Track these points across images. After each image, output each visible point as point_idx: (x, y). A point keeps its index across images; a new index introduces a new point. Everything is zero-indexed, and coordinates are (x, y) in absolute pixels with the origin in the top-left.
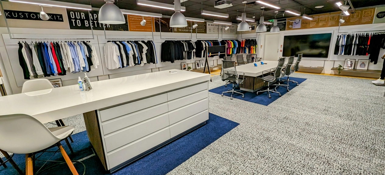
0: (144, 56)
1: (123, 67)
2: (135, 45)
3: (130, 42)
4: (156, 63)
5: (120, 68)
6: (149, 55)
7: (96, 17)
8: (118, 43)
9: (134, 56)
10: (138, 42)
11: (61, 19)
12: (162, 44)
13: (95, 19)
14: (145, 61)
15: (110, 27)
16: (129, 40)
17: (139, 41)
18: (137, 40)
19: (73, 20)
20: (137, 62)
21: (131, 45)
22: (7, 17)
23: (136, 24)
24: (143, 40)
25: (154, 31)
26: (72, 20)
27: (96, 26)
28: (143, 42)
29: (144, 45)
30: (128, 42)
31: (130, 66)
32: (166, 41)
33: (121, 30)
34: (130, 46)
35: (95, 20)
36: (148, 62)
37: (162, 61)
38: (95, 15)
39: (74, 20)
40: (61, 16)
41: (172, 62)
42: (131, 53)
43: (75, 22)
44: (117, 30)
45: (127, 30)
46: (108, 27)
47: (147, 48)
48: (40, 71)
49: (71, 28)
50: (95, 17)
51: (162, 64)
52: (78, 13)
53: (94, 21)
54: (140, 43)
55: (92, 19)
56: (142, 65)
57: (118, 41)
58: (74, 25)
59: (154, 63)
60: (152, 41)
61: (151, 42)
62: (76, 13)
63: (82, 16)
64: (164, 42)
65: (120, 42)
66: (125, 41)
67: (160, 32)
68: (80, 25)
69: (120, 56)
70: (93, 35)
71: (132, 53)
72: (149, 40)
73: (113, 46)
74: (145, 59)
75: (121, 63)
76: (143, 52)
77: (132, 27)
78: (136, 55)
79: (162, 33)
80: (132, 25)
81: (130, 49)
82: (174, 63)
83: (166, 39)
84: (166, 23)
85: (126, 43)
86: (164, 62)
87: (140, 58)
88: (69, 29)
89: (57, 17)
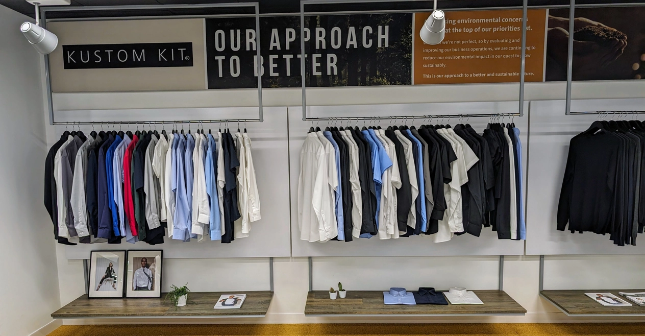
0: (454, 199)
1: (348, 237)
2: (414, 144)
3: (398, 132)
4: (514, 235)
5: (336, 239)
6: (478, 194)
7: (293, 39)
8: (347, 135)
9: (403, 194)
10: (440, 131)
11: (187, 58)
12: (573, 140)
13: (288, 48)
14: (454, 220)
15: (335, 73)
16: (399, 123)
17: (442, 127)
18: (434, 122)
19: (220, 59)
20: (413, 224)
21: (393, 145)
23: (451, 54)
24: (464, 121)
25: (536, 79)
26: (217, 58)
27: (288, 74)
28: (464, 131)
29: (460, 146)
30: (390, 133)
31: (383, 236)
32: (595, 126)
33: (378, 84)
34: (389, 149)
35: (288, 52)
36: (471, 227)
37: (561, 228)
38: (291, 33)
39: (224, 58)
40: (188, 47)
42: (390, 179)
43: (226, 63)
44: (364, 84)
45: (406, 81)
46: (329, 73)
47: (477, 159)
49: (211, 87)
50: (288, 40)
51: (563, 239)
52: (238, 31)
53: (284, 56)
54: (447, 134)
55: (279, 48)
56: (442, 236)
57: (350, 128)
58: (221, 75)
59: (504, 234)
60: (511, 127)
61: (506, 130)
62: (232, 31)
63: (248, 40)
64: (585, 128)
65: (358, 134)
67: (564, 78)
68: (238, 74)
69: (339, 192)
70: (261, 106)
71: (393, 183)
72: (495, 121)
73: (320, 147)
74: (458, 214)
75: (341, 218)
76: (450, 180)
77: (429, 66)
78: (413, 190)
79: (579, 87)
80: (429, 58)
81: (386, 164)
82: (633, 243)
83: (598, 113)
84: (615, 33)
85: (378, 134)
86: (573, 232)
87: (428, 204)
88: (205, 90)
89: (177, 53)
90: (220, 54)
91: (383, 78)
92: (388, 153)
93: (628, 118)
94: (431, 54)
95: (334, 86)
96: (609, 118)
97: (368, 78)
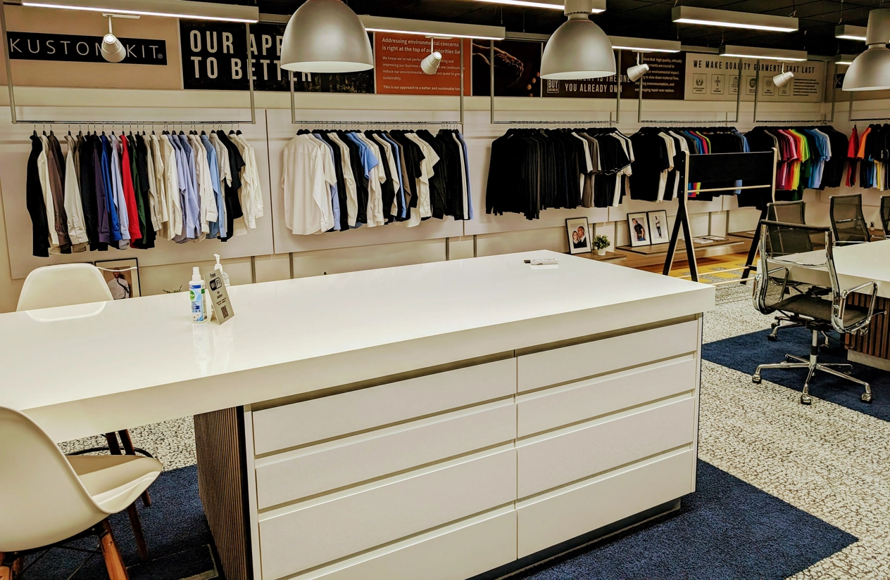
0: (423, 190)
1: (344, 225)
2: (392, 145)
3: (375, 135)
4: (466, 217)
5: (332, 230)
6: (441, 186)
7: (270, 45)
8: (334, 136)
9: (387, 187)
10: (407, 135)
11: (160, 56)
12: (494, 143)
13: (264, 53)
14: (425, 208)
15: (310, 80)
16: (374, 128)
17: (407, 132)
18: (401, 128)
19: (196, 59)
20: (394, 212)
21: (377, 147)
22: (14, 55)
23: (405, 69)
24: (423, 128)
25: (467, 94)
26: (192, 58)
27: (266, 78)
28: (424, 134)
29: (426, 148)
30: (369, 134)
31: (370, 223)
32: (510, 131)
33: (347, 91)
34: (374, 150)
35: (265, 58)
36: (438, 213)
37: (488, 212)
38: (267, 40)
39: (200, 58)
40: (161, 45)
41: (532, 214)
42: (376, 176)
43: (203, 65)
44: (335, 90)
45: (370, 90)
46: (304, 79)
47: (439, 159)
48: (78, 233)
49: (187, 86)
50: (265, 46)
51: (489, 221)
52: (215, 33)
53: (262, 61)
54: (412, 137)
55: (256, 53)
56: (414, 222)
57: (335, 131)
58: (197, 76)
59: (459, 216)
60: (457, 132)
61: (454, 135)
62: (208, 33)
63: (225, 43)
64: (503, 134)
65: (342, 135)
66: (359, 131)
67: (489, 94)
68: (215, 76)
69: (335, 187)
70: (252, 107)
71: (380, 178)
72: (445, 127)
73: (316, 148)
74: (427, 202)
75: (338, 211)
76: (421, 175)
77: (388, 78)
78: (395, 184)
79: (499, 101)
80: (387, 71)
81: (373, 163)
82: (538, 218)
83: (511, 122)
84: (516, 61)
85: (360, 137)
86: (496, 215)
87: (407, 195)
88: (180, 89)
89: (149, 51)
90: (196, 54)
91: (351, 87)
92: (373, 152)
93: (529, 127)
94: (389, 68)
95: (308, 91)
96: (517, 127)
97: (338, 86)
